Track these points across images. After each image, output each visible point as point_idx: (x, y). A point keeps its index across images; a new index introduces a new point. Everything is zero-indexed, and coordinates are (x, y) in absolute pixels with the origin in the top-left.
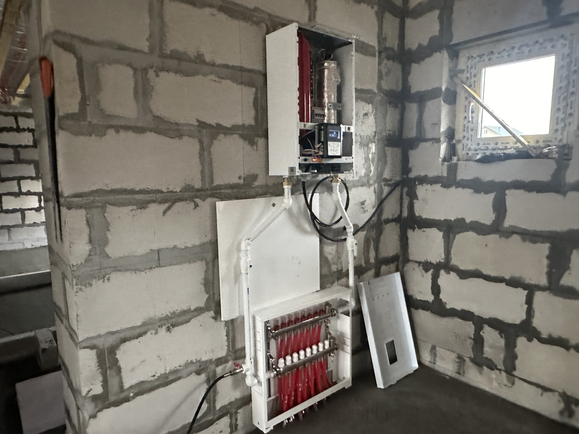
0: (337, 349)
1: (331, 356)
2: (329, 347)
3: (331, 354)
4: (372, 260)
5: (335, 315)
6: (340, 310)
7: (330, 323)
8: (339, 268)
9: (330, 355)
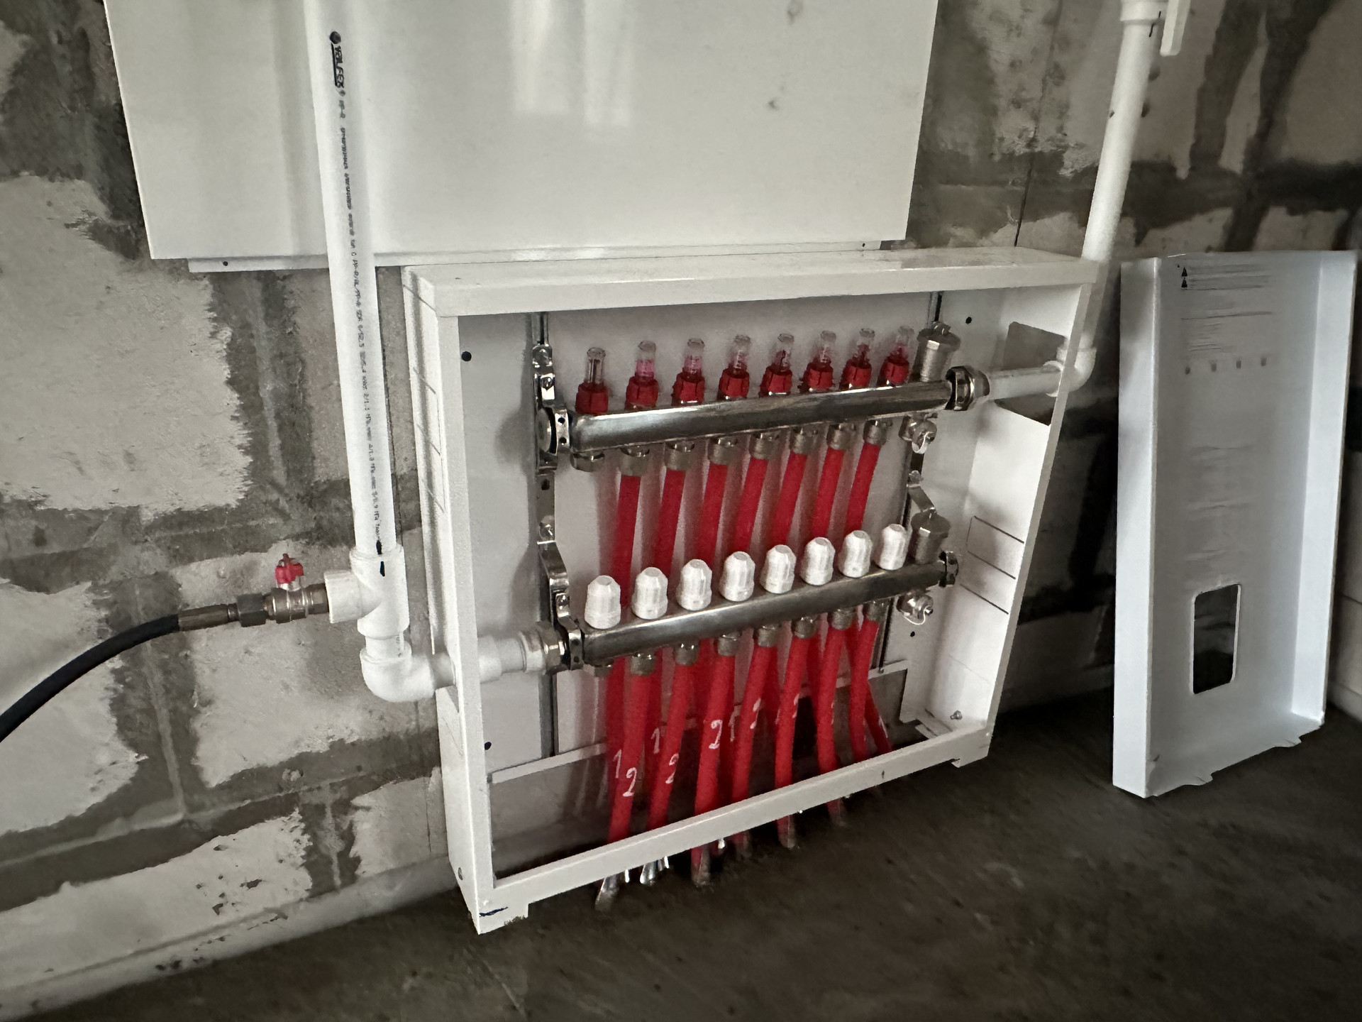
0: (944, 580)
1: (909, 609)
2: (902, 560)
3: (912, 602)
4: (1233, 159)
5: (967, 403)
6: (1004, 386)
7: (931, 439)
8: (1043, 147)
9: (902, 605)
